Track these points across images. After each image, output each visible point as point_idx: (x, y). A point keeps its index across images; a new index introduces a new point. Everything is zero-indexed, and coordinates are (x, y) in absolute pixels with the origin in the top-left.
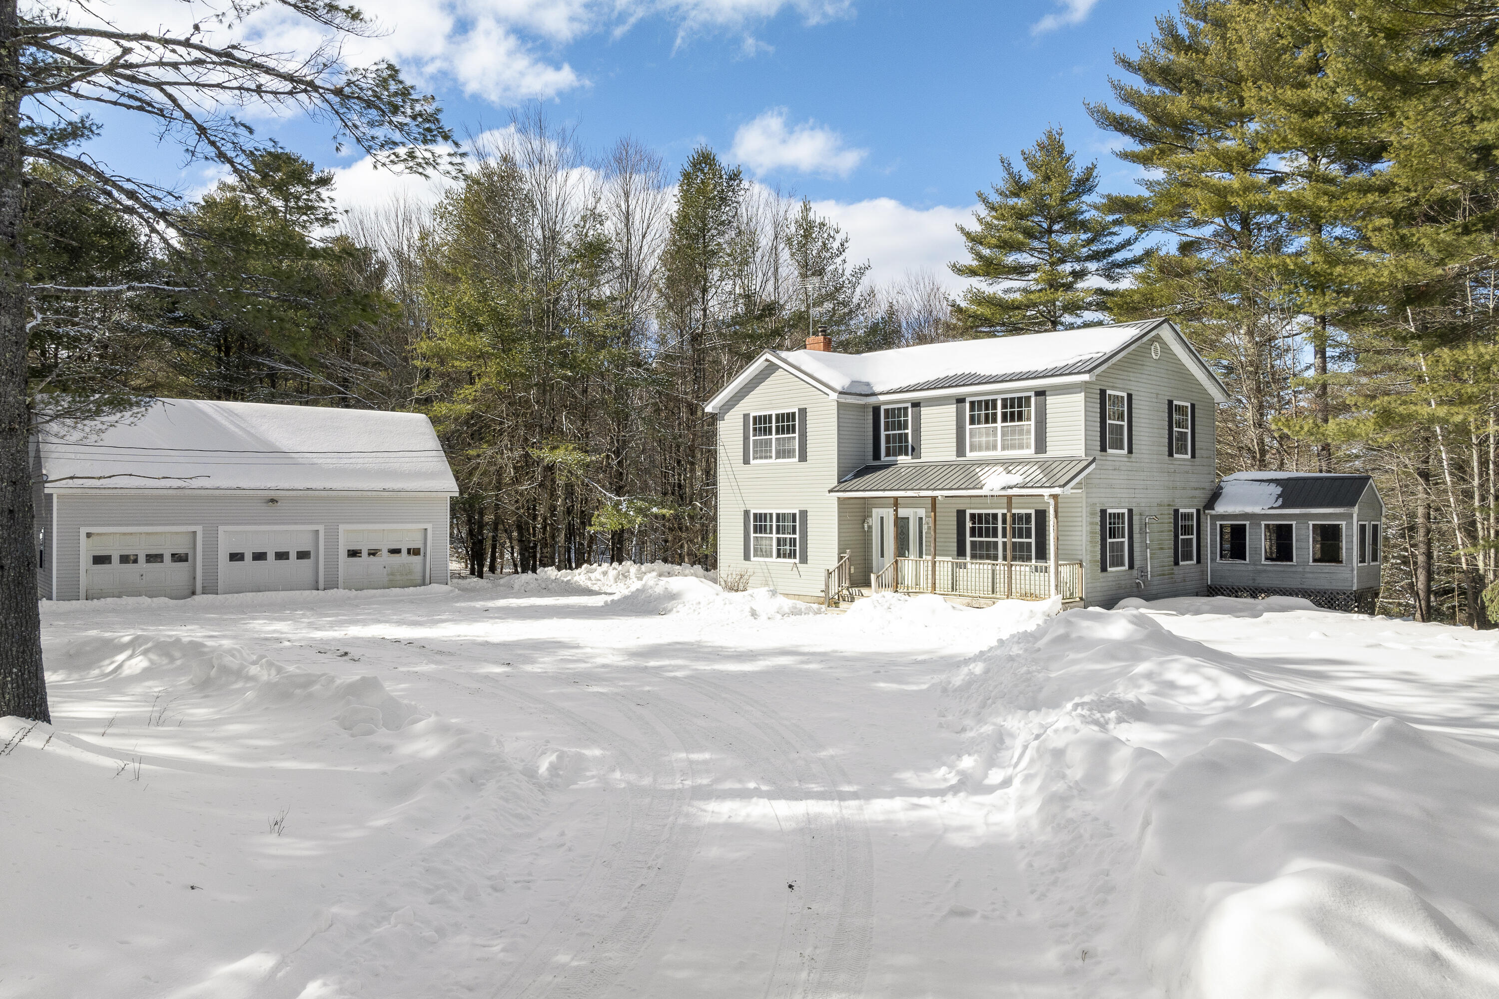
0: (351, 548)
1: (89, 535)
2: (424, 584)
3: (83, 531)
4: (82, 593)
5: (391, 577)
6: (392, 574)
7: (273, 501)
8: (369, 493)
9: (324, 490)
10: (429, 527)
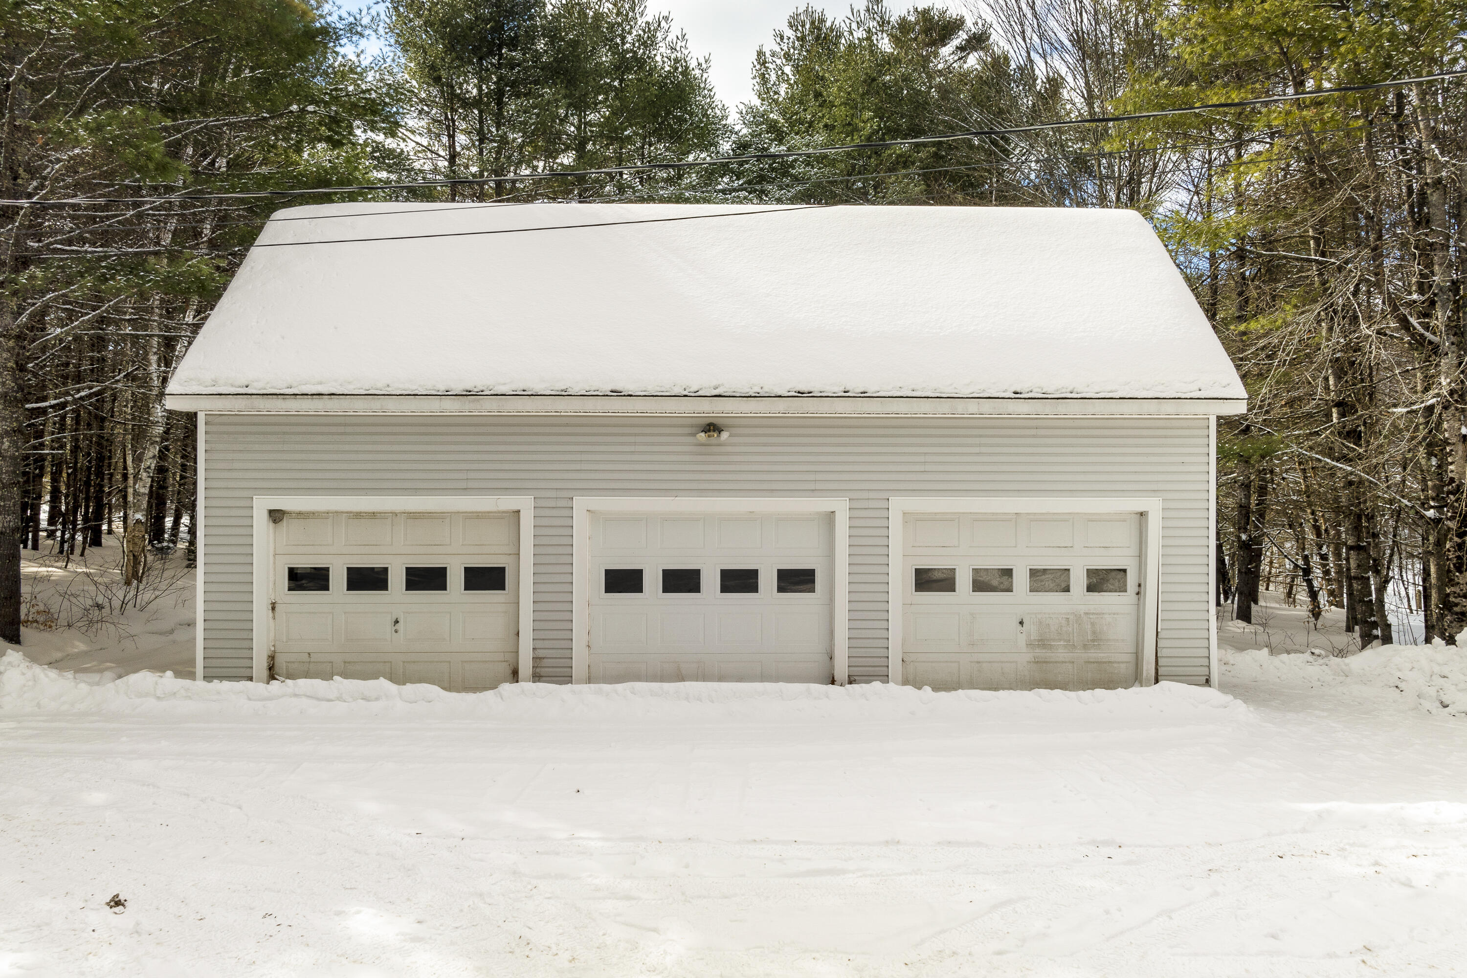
0: (925, 563)
1: (276, 516)
2: (1135, 678)
3: (262, 505)
4: (260, 664)
5: (1040, 653)
6: (1043, 643)
7: (712, 428)
8: (973, 407)
9: (846, 395)
10: (1153, 506)
